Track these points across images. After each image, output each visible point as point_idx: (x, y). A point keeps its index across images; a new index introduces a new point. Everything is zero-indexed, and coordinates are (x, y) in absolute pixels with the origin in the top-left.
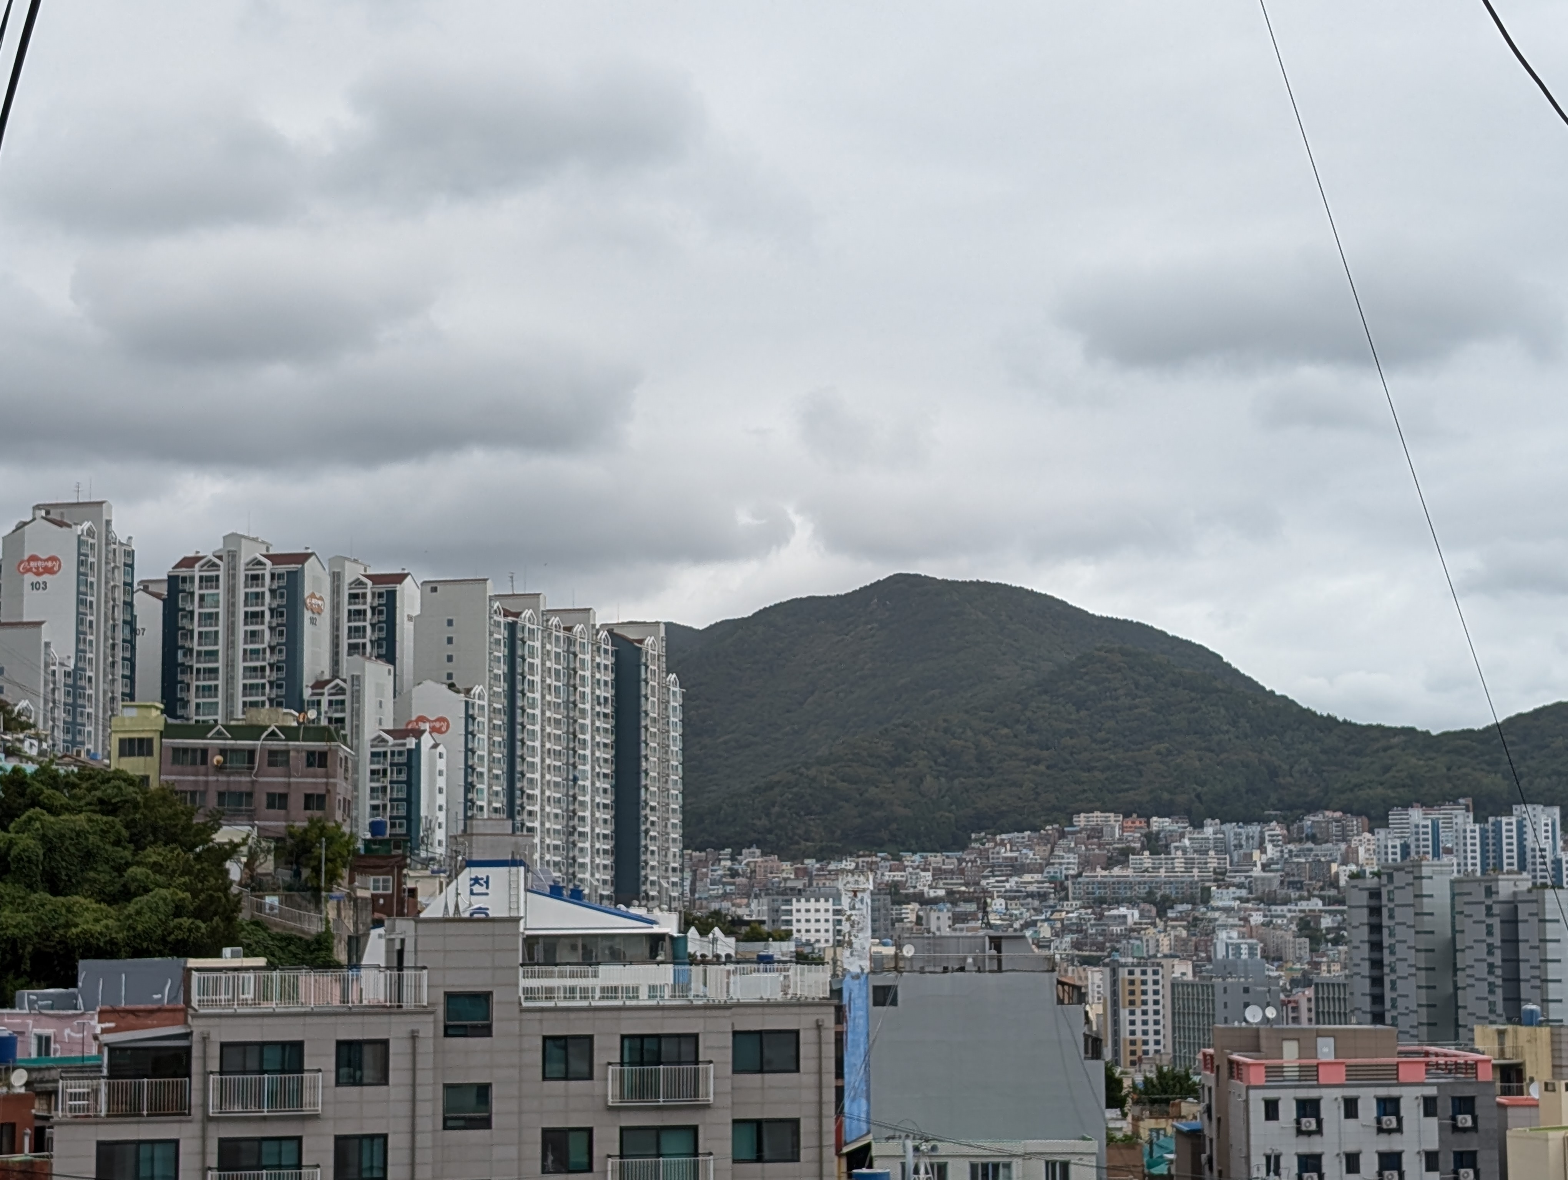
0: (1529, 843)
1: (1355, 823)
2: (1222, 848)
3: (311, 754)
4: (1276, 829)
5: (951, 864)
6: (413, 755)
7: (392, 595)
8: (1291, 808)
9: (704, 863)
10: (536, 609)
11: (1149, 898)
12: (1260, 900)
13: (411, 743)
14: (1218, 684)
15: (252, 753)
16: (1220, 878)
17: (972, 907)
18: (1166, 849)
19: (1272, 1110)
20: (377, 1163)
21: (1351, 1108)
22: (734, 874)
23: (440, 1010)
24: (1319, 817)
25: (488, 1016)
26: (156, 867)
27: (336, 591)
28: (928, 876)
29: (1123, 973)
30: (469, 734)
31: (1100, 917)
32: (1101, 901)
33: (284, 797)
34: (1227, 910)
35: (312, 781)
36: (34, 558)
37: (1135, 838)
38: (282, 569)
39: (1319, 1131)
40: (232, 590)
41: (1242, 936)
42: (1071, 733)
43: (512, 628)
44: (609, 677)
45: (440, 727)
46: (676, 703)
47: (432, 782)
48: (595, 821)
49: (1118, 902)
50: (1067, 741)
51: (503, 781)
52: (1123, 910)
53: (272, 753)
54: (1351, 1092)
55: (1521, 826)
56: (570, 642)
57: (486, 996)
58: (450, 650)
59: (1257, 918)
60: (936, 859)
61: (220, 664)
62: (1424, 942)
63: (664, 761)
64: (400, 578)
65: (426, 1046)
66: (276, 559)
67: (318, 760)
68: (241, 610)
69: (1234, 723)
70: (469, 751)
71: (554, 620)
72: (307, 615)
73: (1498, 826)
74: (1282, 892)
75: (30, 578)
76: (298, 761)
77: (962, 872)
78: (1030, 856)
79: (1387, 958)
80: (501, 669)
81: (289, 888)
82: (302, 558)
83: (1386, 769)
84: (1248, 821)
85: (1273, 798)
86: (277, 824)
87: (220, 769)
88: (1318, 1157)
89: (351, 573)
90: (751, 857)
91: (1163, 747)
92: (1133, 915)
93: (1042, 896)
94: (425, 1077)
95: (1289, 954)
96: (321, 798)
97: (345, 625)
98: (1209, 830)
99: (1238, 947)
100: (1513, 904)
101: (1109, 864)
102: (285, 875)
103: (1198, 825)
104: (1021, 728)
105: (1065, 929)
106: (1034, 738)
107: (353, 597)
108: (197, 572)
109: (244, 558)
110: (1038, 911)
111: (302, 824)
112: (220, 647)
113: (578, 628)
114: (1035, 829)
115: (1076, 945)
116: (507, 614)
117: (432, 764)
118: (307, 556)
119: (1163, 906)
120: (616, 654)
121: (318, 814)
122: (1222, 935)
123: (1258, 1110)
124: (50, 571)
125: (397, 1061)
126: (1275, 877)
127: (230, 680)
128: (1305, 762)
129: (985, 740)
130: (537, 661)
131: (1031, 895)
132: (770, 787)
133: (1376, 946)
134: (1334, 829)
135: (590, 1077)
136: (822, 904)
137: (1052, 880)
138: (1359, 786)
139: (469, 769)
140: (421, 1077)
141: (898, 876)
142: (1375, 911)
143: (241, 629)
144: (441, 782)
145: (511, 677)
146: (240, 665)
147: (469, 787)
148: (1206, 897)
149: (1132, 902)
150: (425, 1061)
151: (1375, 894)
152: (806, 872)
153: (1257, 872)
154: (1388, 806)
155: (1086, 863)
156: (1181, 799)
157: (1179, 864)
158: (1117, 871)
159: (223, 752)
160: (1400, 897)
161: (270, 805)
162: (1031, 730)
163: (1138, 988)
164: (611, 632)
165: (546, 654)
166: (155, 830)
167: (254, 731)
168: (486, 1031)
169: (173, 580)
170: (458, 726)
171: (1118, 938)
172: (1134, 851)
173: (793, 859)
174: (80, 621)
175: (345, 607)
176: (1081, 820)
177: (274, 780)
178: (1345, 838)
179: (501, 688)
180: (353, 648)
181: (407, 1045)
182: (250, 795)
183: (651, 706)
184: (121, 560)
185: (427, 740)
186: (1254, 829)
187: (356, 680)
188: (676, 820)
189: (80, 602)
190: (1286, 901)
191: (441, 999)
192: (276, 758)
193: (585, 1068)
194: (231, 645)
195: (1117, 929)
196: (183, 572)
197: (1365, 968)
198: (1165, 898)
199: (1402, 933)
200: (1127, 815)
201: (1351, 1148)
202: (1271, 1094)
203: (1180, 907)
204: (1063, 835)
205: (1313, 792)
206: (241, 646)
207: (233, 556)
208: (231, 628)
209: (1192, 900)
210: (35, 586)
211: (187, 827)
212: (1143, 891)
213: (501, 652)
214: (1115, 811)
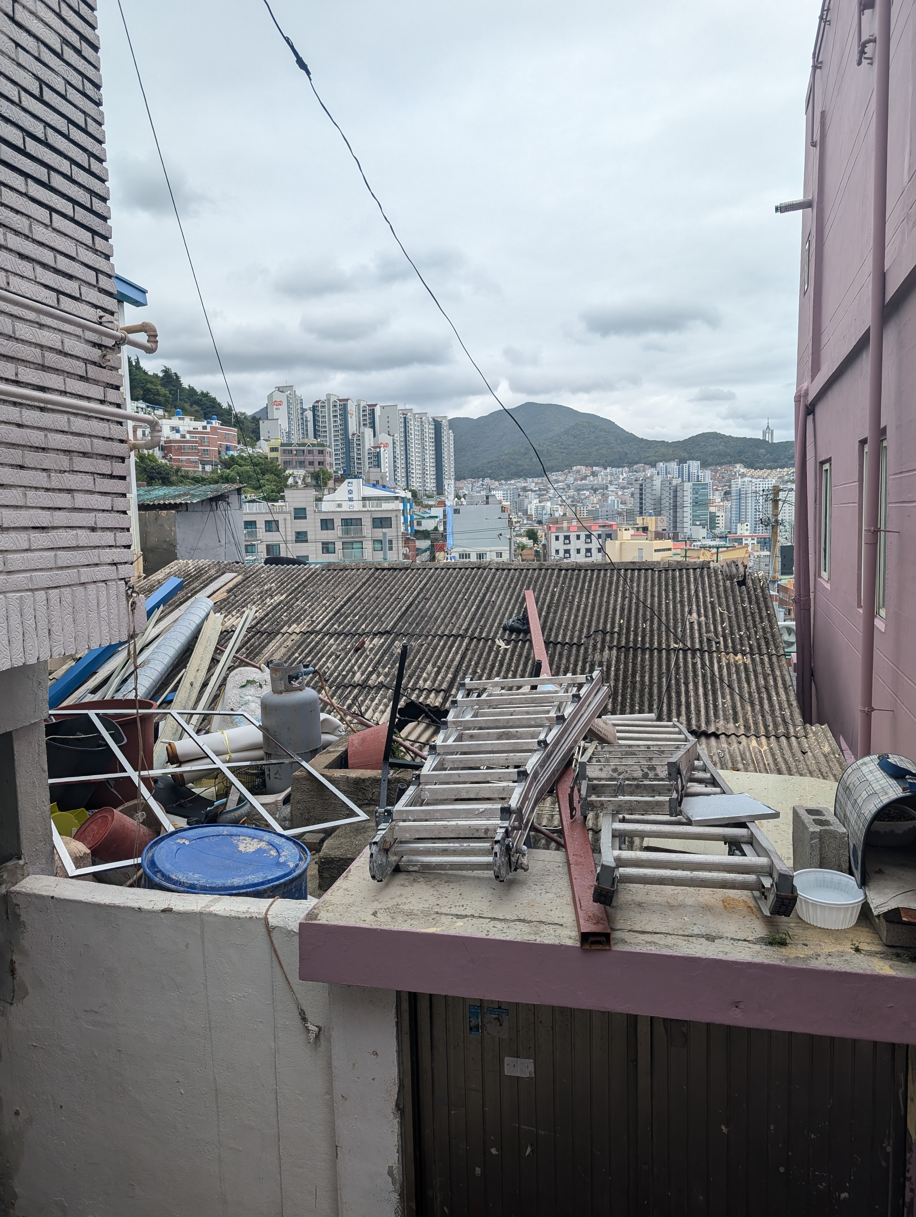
0: (691, 471)
1: (647, 467)
2: (612, 474)
3: (319, 451)
4: (626, 469)
5: (540, 481)
6: (379, 453)
7: (373, 410)
8: (631, 463)
9: (475, 482)
10: (411, 413)
11: (592, 488)
12: (621, 488)
13: (378, 450)
14: (612, 430)
15: (304, 451)
16: (611, 482)
17: (545, 492)
18: (597, 475)
19: (557, 538)
20: (278, 551)
21: (578, 537)
22: (483, 485)
23: (293, 513)
24: (638, 466)
25: (305, 514)
26: (268, 480)
27: (359, 409)
28: (534, 484)
29: (578, 508)
30: (394, 447)
31: (579, 494)
32: (579, 490)
33: (313, 462)
34: (612, 491)
35: (319, 458)
36: (276, 401)
37: (589, 473)
38: (342, 403)
39: (570, 543)
40: (329, 409)
41: (615, 498)
42: (572, 445)
43: (405, 418)
44: (433, 431)
45: (386, 445)
46: (452, 438)
47: (384, 460)
48: (430, 470)
49: (584, 490)
50: (571, 447)
51: (404, 460)
52: (585, 492)
53: (309, 451)
54: (578, 533)
55: (689, 466)
56: (422, 422)
57: (305, 509)
58: (388, 424)
59: (620, 493)
60: (536, 480)
61: (327, 429)
62: (653, 497)
63: (449, 454)
64: (375, 405)
65: (288, 522)
66: (340, 400)
67: (321, 452)
68: (332, 415)
69: (616, 441)
70: (394, 452)
71: (417, 416)
72: (349, 415)
73: (683, 466)
74: (627, 486)
75: (275, 407)
76: (316, 453)
77: (542, 483)
78: (561, 478)
79: (644, 502)
80: (402, 430)
81: (315, 486)
82: (347, 400)
83: (656, 452)
84: (619, 467)
85: (626, 461)
86: (311, 469)
87: (296, 455)
88: (569, 550)
89: (363, 404)
90: (487, 480)
91: (597, 448)
92: (587, 493)
93: (564, 489)
94: (289, 530)
95: (628, 502)
96: (323, 462)
97: (362, 418)
98: (608, 470)
99: (614, 501)
100: (676, 486)
101: (582, 480)
102: (314, 483)
103: (606, 469)
104: (559, 444)
105: (569, 497)
106: (563, 446)
107: (364, 411)
108: (320, 404)
109: (332, 400)
110: (562, 493)
111: (317, 469)
112: (327, 425)
113: (424, 418)
114: (562, 471)
115: (572, 502)
116: (403, 414)
117: (384, 456)
118: (348, 400)
119: (595, 490)
120: (435, 425)
121: (321, 467)
122: (610, 498)
123: (553, 538)
124: (280, 405)
125: (281, 526)
126: (625, 482)
127: (330, 434)
128: (635, 451)
129: (549, 447)
130: (412, 427)
131: (561, 489)
132: (492, 462)
133: (641, 499)
134: (641, 469)
135: (334, 529)
136: (500, 492)
137: (566, 484)
138: (649, 457)
139: (395, 457)
140: (287, 530)
141: (526, 485)
142: (641, 489)
143: (332, 420)
144: (387, 460)
145: (405, 432)
146: (333, 430)
147: (395, 462)
148: (607, 488)
149: (587, 490)
150: (289, 525)
151: (641, 485)
152: (502, 484)
153: (621, 481)
154: (656, 462)
155: (576, 480)
156: (601, 462)
157: (600, 479)
158: (583, 482)
159: (296, 450)
160: (648, 486)
161: (310, 464)
162: (562, 444)
163: (582, 512)
164: (433, 419)
165: (415, 425)
166: (268, 471)
167: (304, 445)
168: (305, 518)
169: (314, 407)
170: (391, 445)
171: (583, 499)
172: (588, 476)
173: (498, 481)
174: (289, 418)
175: (362, 413)
176: (574, 468)
177: (310, 458)
178: (644, 471)
179: (402, 435)
180: (364, 425)
181: (283, 522)
182: (304, 462)
183: (445, 439)
184: (299, 401)
185: (382, 449)
186: (620, 469)
187: (363, 433)
188: (453, 470)
189: (289, 413)
190: (628, 488)
191: (293, 510)
192: (310, 452)
193: (332, 527)
194: (330, 424)
195: (583, 497)
196: (316, 404)
197: (638, 505)
198: (596, 488)
199: (647, 495)
200: (587, 466)
201: (578, 548)
202: (557, 534)
203: (600, 491)
204: (569, 472)
205: (637, 459)
206: (332, 424)
207: (329, 400)
208: (329, 420)
209: (603, 489)
210: (276, 409)
211: (276, 469)
212: (590, 487)
213: (402, 425)
214: (583, 465)
